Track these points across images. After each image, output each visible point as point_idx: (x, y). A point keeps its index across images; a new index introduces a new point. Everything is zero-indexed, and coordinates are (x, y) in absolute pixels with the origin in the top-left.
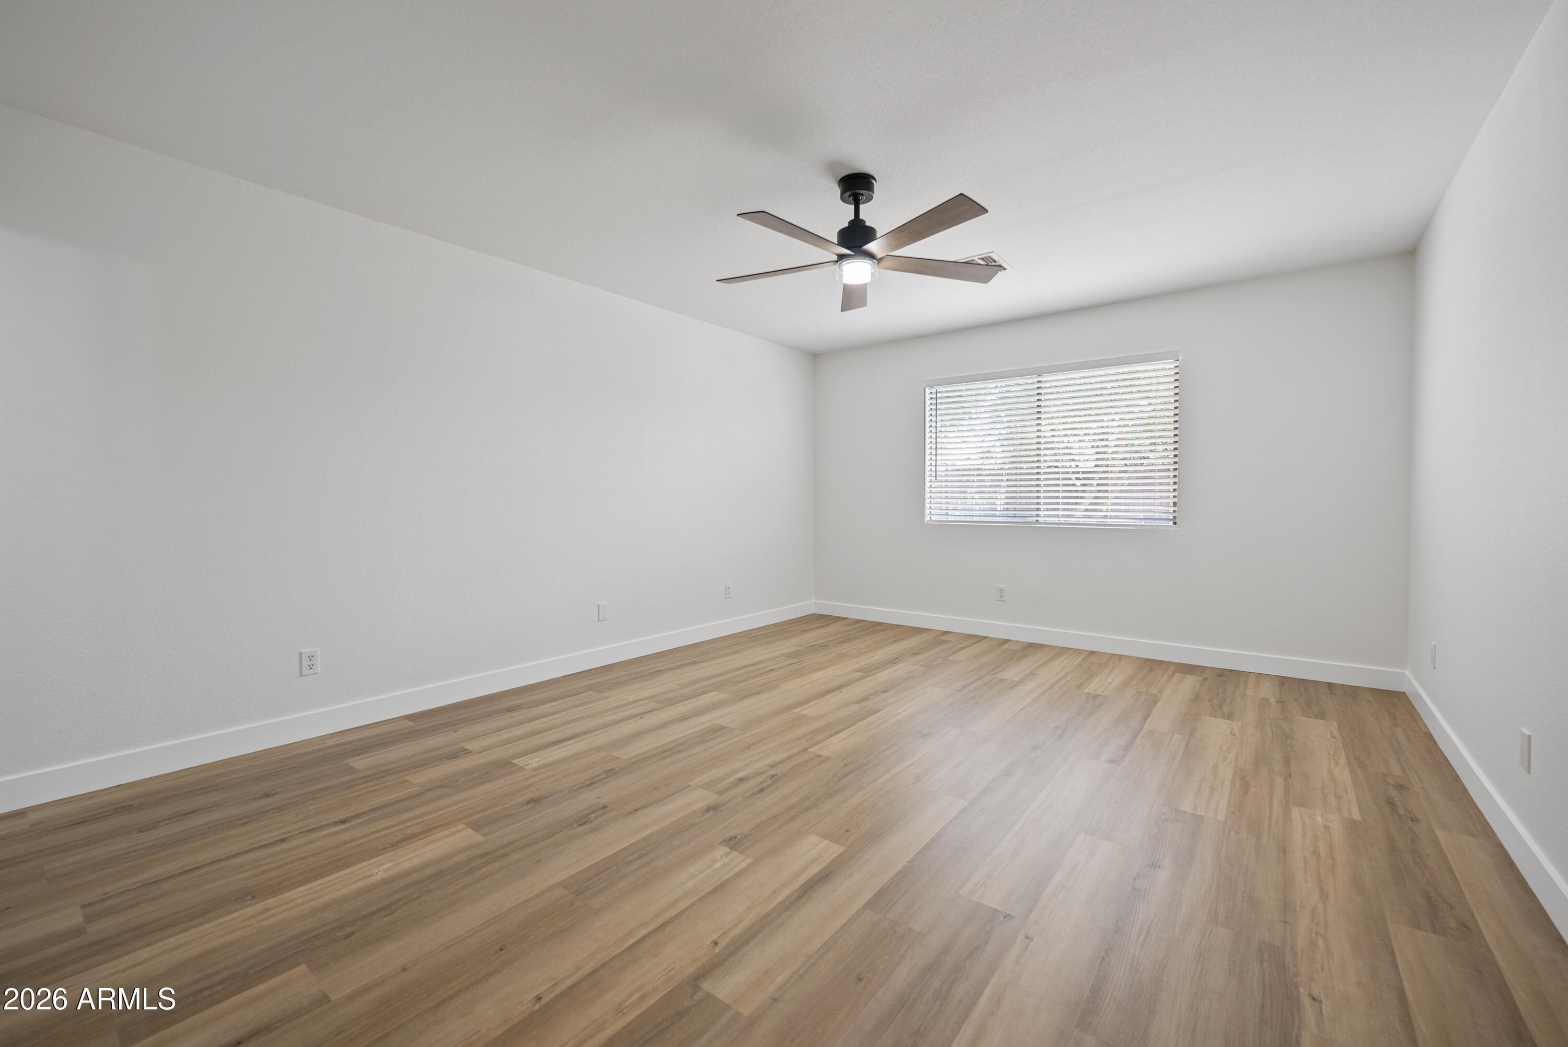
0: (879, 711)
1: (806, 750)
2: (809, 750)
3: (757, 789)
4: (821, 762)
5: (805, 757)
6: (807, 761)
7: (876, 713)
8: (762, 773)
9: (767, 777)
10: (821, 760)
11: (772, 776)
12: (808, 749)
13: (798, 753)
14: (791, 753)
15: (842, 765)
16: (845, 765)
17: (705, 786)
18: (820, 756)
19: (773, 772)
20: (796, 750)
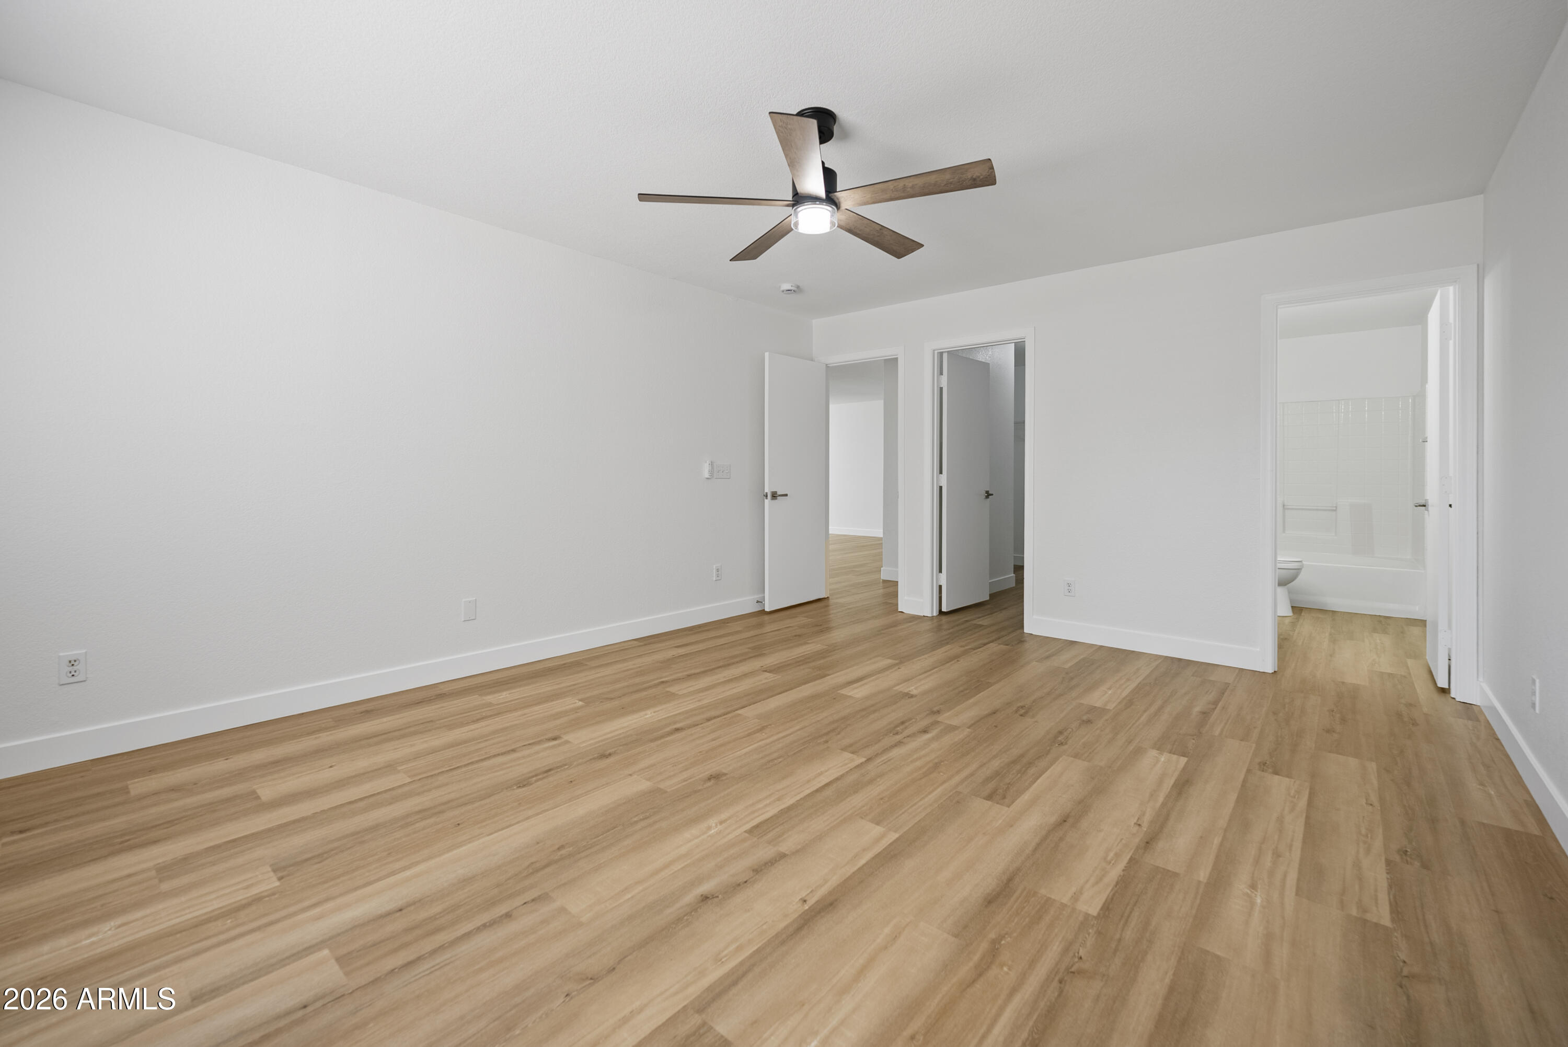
0: (750, 831)
1: (869, 760)
2: (864, 759)
3: (907, 724)
4: (851, 745)
5: (869, 752)
6: (865, 747)
7: (757, 826)
8: (908, 736)
9: (901, 733)
10: (852, 748)
11: (897, 733)
12: (865, 761)
13: (877, 755)
14: (884, 757)
15: (830, 742)
16: (827, 742)
17: (953, 728)
18: (853, 753)
19: (898, 738)
20: (879, 760)
